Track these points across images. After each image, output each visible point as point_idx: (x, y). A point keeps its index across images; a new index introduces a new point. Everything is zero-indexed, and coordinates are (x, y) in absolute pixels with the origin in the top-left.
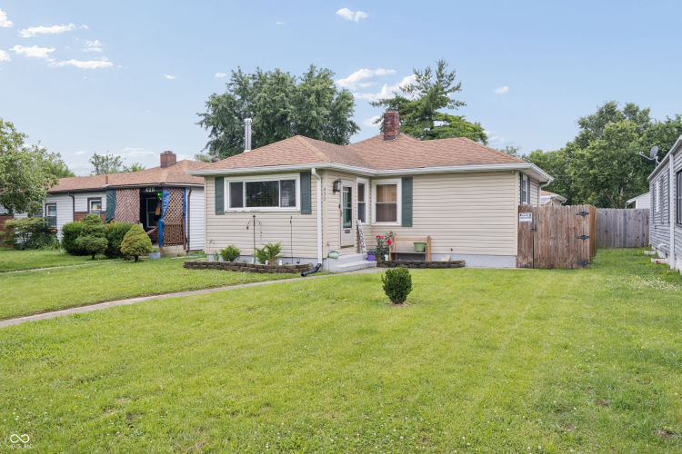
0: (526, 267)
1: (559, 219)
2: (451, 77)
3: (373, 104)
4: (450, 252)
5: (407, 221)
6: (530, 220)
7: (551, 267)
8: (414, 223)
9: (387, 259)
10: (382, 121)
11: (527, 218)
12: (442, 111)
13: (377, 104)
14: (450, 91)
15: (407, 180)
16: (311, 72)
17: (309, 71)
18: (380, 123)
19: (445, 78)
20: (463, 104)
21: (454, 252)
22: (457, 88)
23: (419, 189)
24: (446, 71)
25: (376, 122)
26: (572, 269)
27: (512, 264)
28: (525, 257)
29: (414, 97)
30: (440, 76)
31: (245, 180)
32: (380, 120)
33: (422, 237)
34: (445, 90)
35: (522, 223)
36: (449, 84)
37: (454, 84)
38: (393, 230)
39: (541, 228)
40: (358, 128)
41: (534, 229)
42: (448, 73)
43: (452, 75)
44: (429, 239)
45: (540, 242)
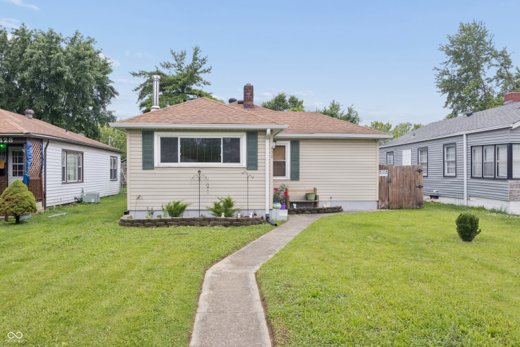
0: (383, 208)
1: (405, 174)
2: (204, 61)
3: (133, 74)
4: (329, 199)
5: (295, 176)
6: (386, 175)
7: (400, 208)
8: (300, 177)
9: (295, 207)
10: (141, 89)
11: (384, 174)
12: (194, 87)
13: (136, 75)
14: (201, 72)
15: (295, 142)
16: (75, 37)
17: (73, 36)
18: (139, 91)
19: (198, 61)
20: (209, 84)
21: (332, 199)
22: (208, 71)
23: (304, 150)
24: (201, 56)
25: (136, 90)
26: (413, 208)
27: (373, 207)
28: (383, 201)
29: (172, 73)
30: (195, 59)
31: (180, 136)
32: (138, 88)
33: (309, 188)
34: (198, 71)
35: (381, 177)
36: (201, 67)
37: (205, 67)
38: (285, 183)
39: (394, 180)
40: (117, 94)
41: (389, 182)
42: (201, 58)
43: (204, 60)
44: (315, 189)
45: (393, 190)
